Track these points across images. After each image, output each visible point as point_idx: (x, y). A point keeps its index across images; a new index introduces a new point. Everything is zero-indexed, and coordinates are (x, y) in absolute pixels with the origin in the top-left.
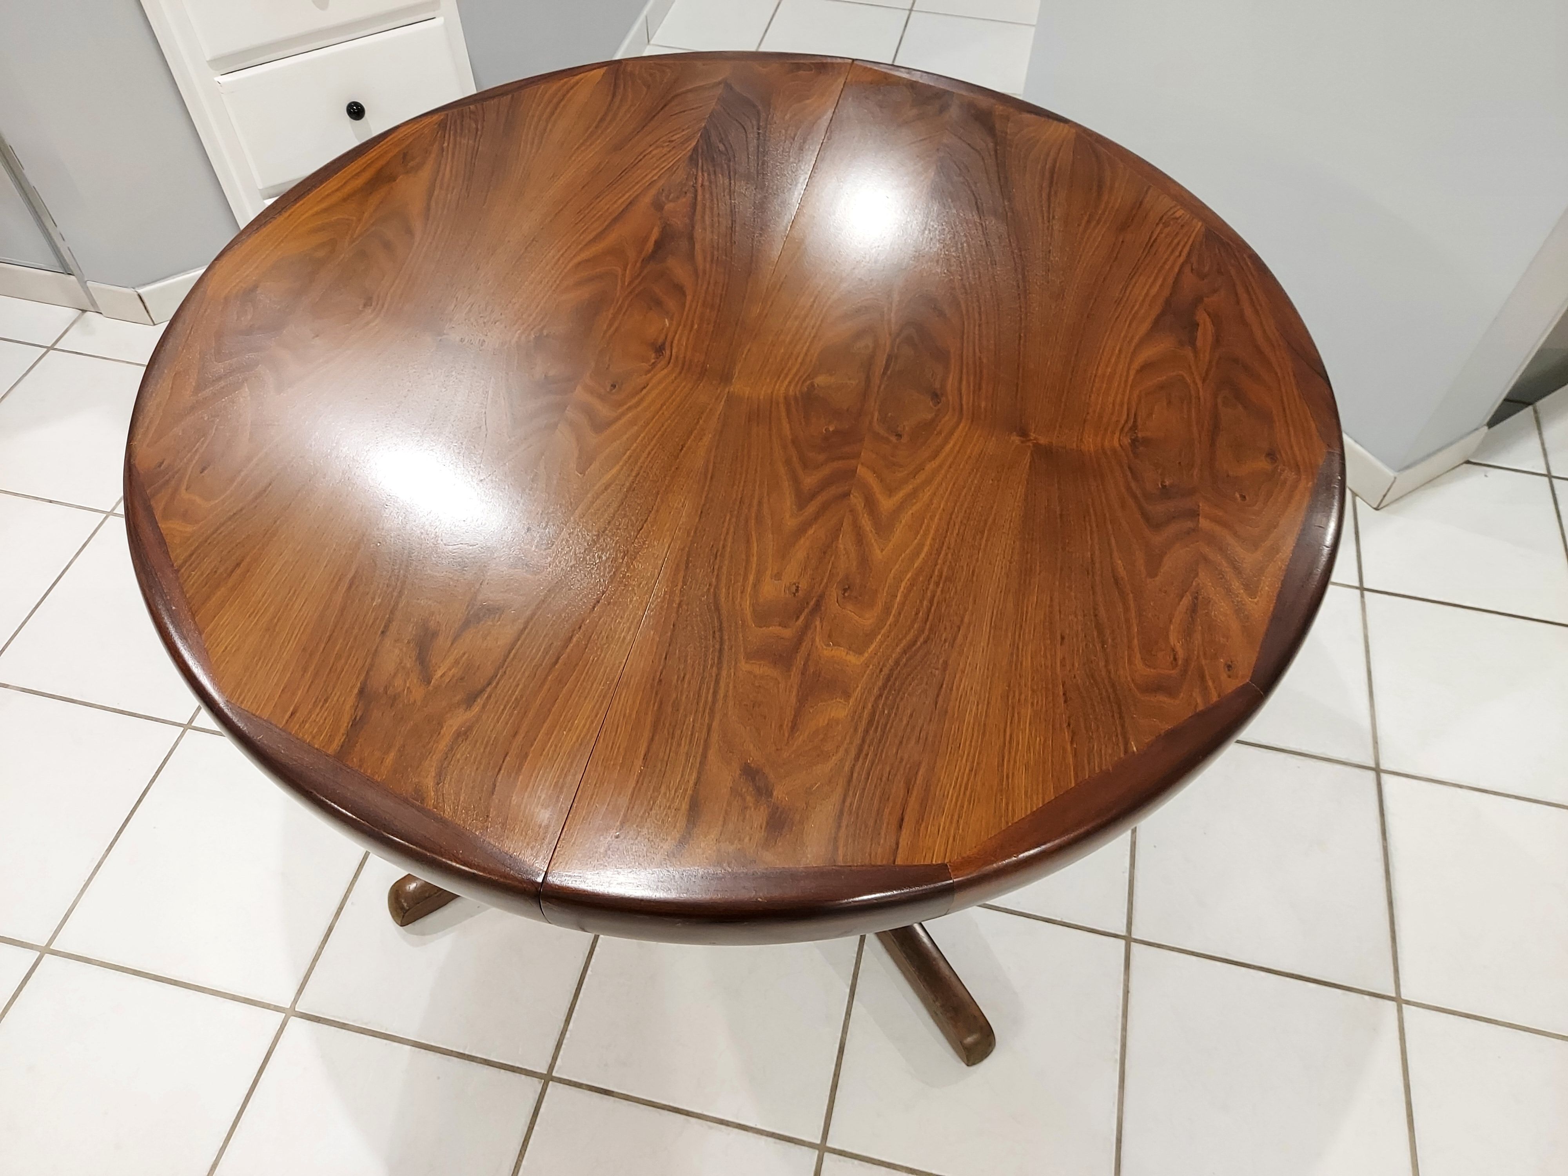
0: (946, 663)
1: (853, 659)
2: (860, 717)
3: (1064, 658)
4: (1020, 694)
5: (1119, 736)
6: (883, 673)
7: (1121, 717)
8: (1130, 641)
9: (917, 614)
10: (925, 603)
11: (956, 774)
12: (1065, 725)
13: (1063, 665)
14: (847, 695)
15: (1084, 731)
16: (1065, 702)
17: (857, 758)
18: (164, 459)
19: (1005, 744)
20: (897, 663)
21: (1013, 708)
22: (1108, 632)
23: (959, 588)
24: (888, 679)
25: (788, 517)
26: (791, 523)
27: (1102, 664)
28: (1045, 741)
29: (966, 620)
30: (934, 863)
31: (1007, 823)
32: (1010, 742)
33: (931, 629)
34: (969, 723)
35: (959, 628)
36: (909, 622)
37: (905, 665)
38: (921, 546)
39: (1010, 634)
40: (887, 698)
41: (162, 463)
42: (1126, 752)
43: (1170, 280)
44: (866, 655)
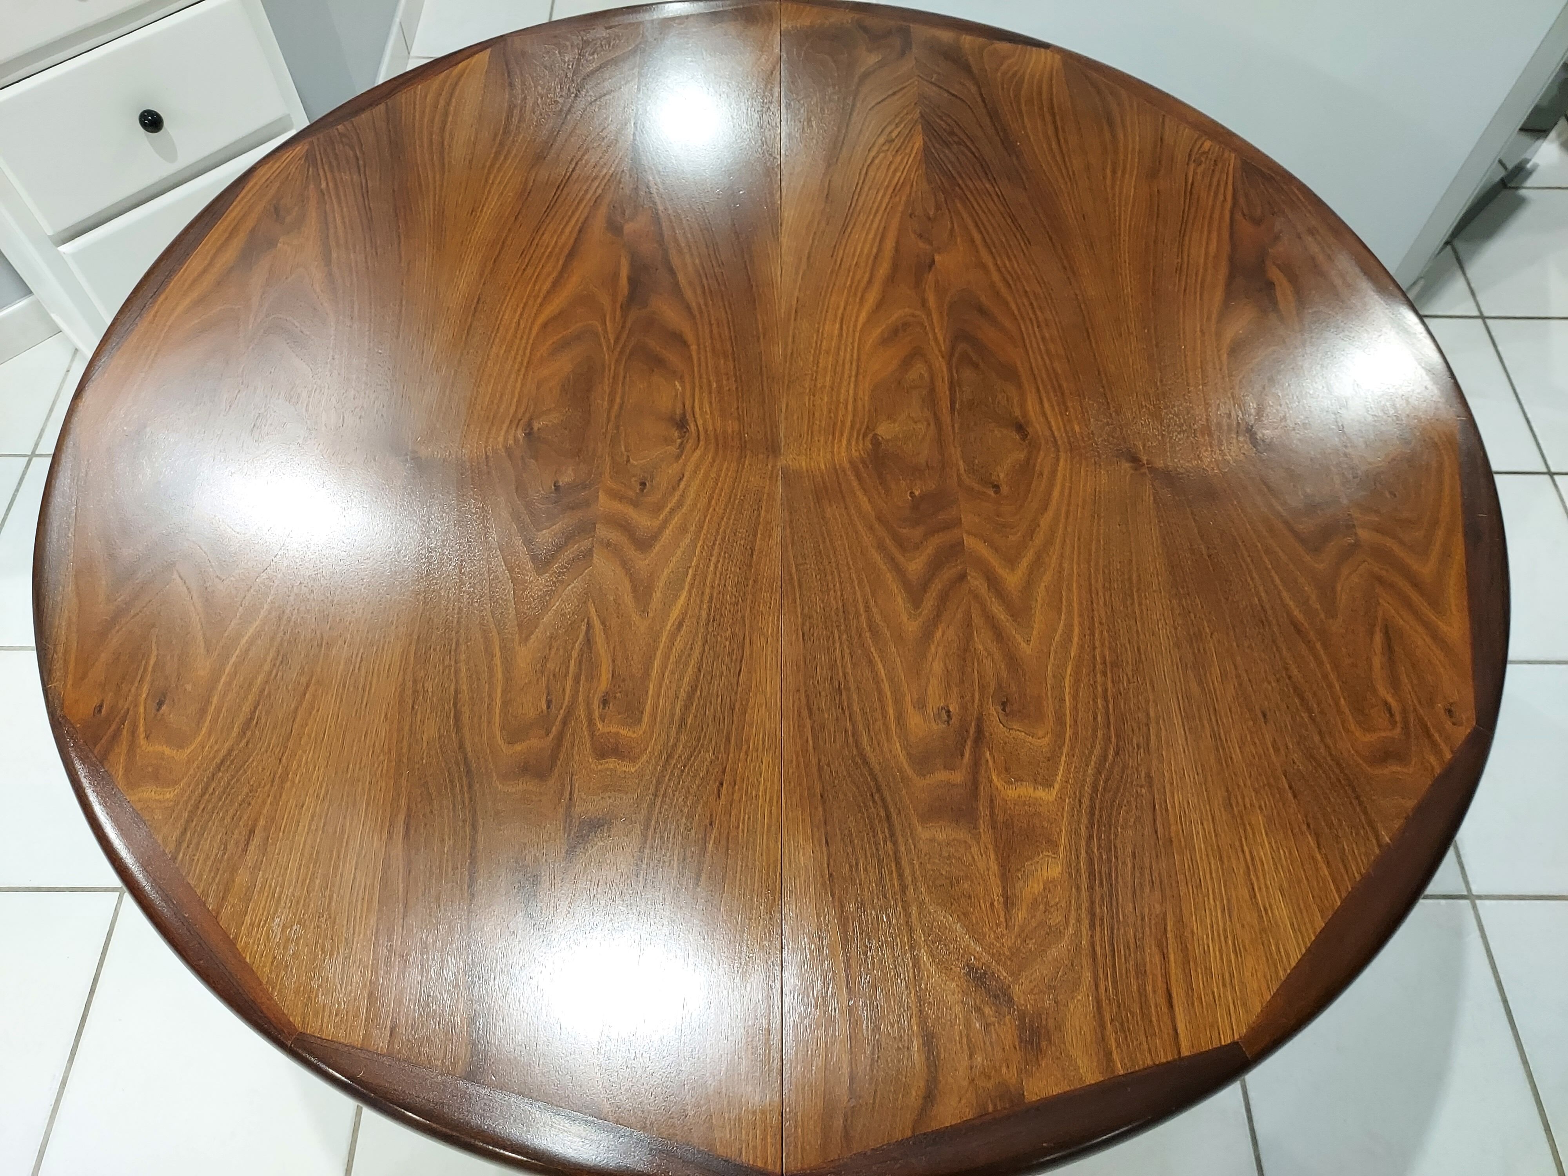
0: (1148, 776)
1: (1041, 793)
2: (1078, 871)
3: (1275, 740)
4: (1243, 798)
5: (1366, 826)
6: (1084, 806)
7: (1361, 803)
8: (1337, 704)
9: (1095, 718)
10: (1100, 701)
11: (1209, 921)
12: (1304, 827)
13: (1277, 750)
14: (1053, 845)
15: (1327, 830)
16: (1295, 797)
17: (1092, 926)
18: (103, 701)
19: (1248, 867)
20: (1095, 789)
21: (1242, 818)
22: (1308, 695)
23: (1130, 674)
24: (1092, 814)
25: (905, 620)
26: (912, 627)
27: (1317, 738)
28: (1290, 853)
29: (1152, 714)
30: (1223, 1043)
31: (1285, 970)
32: (1253, 865)
33: (1118, 736)
34: (1200, 849)
35: (1147, 725)
36: (1090, 732)
37: (1104, 789)
38: (1069, 627)
39: (1206, 723)
40: (1099, 839)
41: (101, 706)
42: (1380, 846)
43: (1226, 234)
44: (1057, 786)
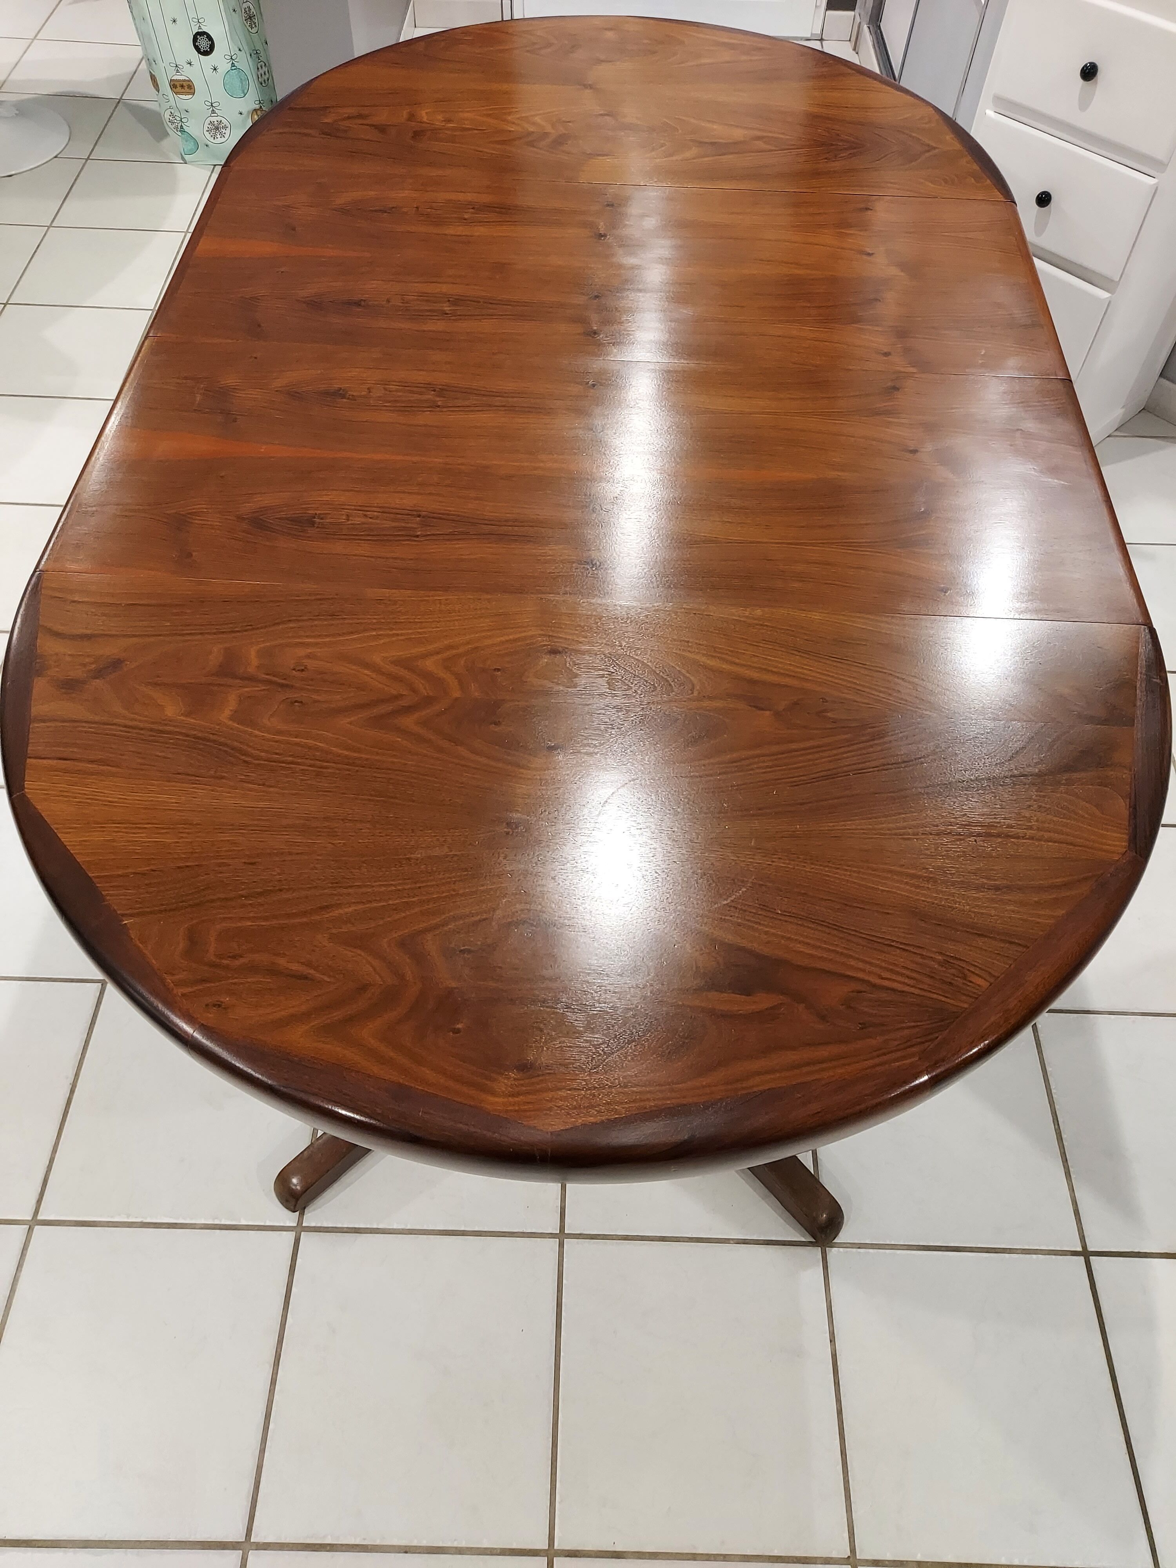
0: (223, 778)
1: (227, 713)
2: (166, 725)
3: (230, 865)
4: (188, 833)
5: (140, 910)
6: (211, 736)
7: (161, 912)
8: (249, 919)
9: (277, 754)
10: (290, 759)
11: (106, 792)
12: (152, 867)
13: (220, 865)
14: (188, 714)
15: (146, 882)
16: (179, 867)
17: (125, 726)
20: (221, 744)
21: (173, 828)
22: (261, 900)
23: (309, 782)
24: (204, 739)
25: (383, 655)
26: (377, 657)
27: (222, 896)
28: (137, 853)
29: (272, 789)
30: (24, 782)
31: (57, 829)
32: (136, 828)
33: (259, 765)
34: (158, 798)
35: (263, 785)
36: (266, 749)
37: (220, 750)
38: (359, 750)
39: (256, 822)
40: (185, 741)
42: (123, 915)
44: (230, 723)
